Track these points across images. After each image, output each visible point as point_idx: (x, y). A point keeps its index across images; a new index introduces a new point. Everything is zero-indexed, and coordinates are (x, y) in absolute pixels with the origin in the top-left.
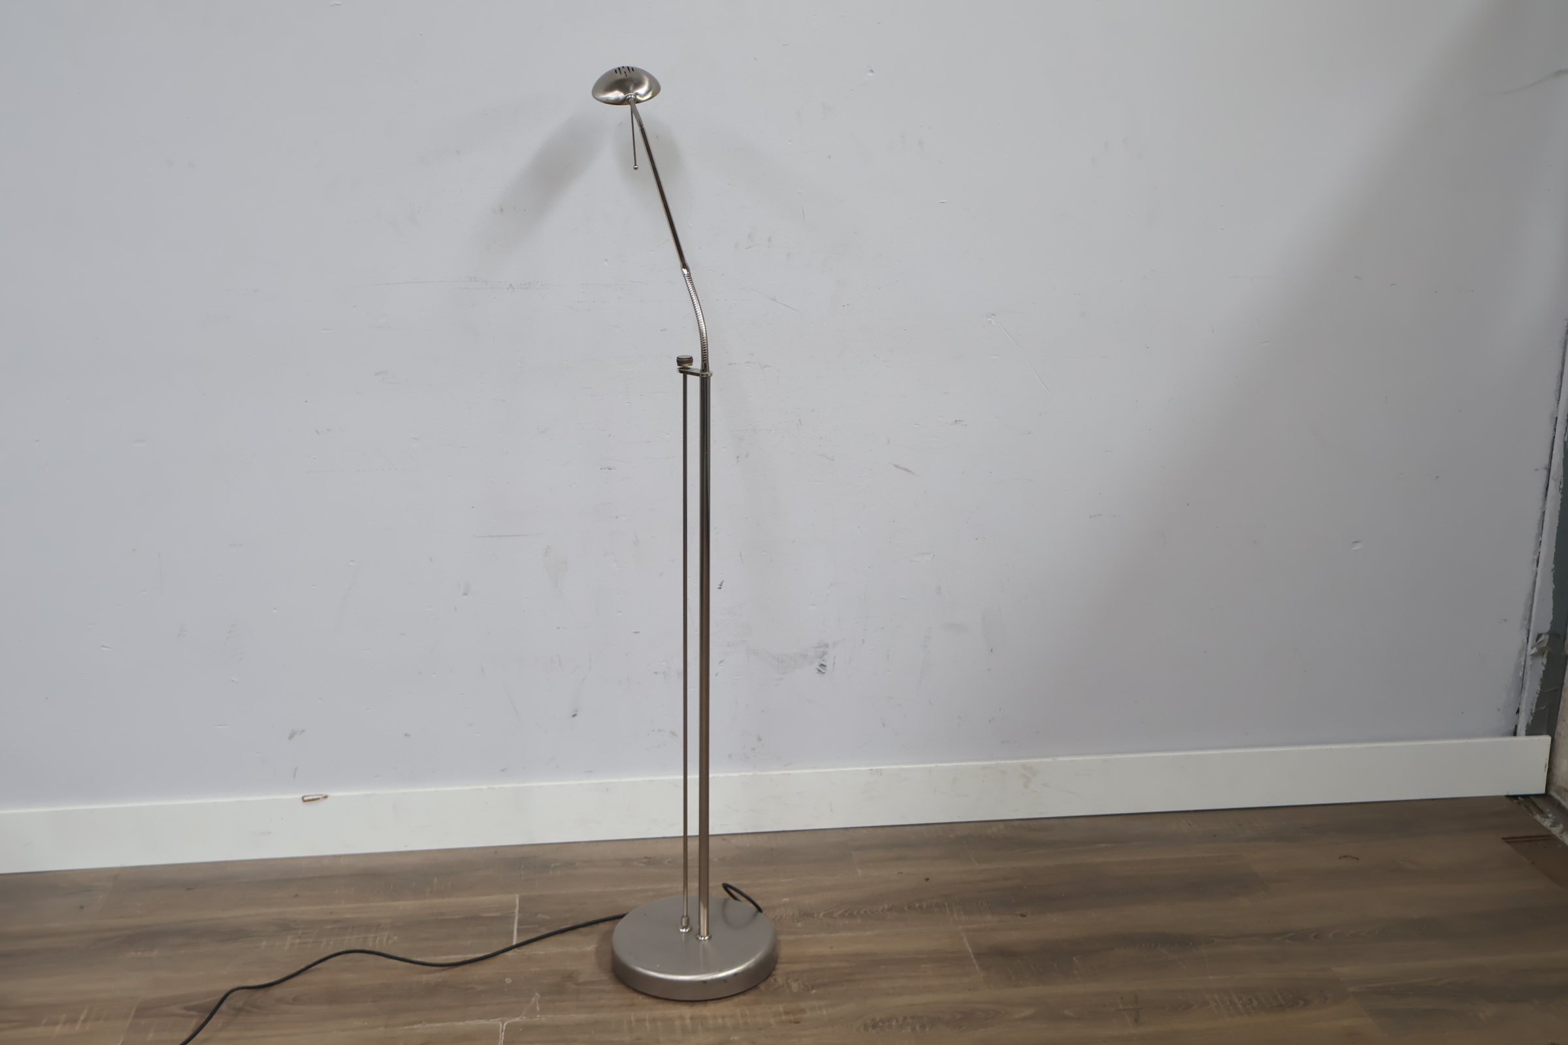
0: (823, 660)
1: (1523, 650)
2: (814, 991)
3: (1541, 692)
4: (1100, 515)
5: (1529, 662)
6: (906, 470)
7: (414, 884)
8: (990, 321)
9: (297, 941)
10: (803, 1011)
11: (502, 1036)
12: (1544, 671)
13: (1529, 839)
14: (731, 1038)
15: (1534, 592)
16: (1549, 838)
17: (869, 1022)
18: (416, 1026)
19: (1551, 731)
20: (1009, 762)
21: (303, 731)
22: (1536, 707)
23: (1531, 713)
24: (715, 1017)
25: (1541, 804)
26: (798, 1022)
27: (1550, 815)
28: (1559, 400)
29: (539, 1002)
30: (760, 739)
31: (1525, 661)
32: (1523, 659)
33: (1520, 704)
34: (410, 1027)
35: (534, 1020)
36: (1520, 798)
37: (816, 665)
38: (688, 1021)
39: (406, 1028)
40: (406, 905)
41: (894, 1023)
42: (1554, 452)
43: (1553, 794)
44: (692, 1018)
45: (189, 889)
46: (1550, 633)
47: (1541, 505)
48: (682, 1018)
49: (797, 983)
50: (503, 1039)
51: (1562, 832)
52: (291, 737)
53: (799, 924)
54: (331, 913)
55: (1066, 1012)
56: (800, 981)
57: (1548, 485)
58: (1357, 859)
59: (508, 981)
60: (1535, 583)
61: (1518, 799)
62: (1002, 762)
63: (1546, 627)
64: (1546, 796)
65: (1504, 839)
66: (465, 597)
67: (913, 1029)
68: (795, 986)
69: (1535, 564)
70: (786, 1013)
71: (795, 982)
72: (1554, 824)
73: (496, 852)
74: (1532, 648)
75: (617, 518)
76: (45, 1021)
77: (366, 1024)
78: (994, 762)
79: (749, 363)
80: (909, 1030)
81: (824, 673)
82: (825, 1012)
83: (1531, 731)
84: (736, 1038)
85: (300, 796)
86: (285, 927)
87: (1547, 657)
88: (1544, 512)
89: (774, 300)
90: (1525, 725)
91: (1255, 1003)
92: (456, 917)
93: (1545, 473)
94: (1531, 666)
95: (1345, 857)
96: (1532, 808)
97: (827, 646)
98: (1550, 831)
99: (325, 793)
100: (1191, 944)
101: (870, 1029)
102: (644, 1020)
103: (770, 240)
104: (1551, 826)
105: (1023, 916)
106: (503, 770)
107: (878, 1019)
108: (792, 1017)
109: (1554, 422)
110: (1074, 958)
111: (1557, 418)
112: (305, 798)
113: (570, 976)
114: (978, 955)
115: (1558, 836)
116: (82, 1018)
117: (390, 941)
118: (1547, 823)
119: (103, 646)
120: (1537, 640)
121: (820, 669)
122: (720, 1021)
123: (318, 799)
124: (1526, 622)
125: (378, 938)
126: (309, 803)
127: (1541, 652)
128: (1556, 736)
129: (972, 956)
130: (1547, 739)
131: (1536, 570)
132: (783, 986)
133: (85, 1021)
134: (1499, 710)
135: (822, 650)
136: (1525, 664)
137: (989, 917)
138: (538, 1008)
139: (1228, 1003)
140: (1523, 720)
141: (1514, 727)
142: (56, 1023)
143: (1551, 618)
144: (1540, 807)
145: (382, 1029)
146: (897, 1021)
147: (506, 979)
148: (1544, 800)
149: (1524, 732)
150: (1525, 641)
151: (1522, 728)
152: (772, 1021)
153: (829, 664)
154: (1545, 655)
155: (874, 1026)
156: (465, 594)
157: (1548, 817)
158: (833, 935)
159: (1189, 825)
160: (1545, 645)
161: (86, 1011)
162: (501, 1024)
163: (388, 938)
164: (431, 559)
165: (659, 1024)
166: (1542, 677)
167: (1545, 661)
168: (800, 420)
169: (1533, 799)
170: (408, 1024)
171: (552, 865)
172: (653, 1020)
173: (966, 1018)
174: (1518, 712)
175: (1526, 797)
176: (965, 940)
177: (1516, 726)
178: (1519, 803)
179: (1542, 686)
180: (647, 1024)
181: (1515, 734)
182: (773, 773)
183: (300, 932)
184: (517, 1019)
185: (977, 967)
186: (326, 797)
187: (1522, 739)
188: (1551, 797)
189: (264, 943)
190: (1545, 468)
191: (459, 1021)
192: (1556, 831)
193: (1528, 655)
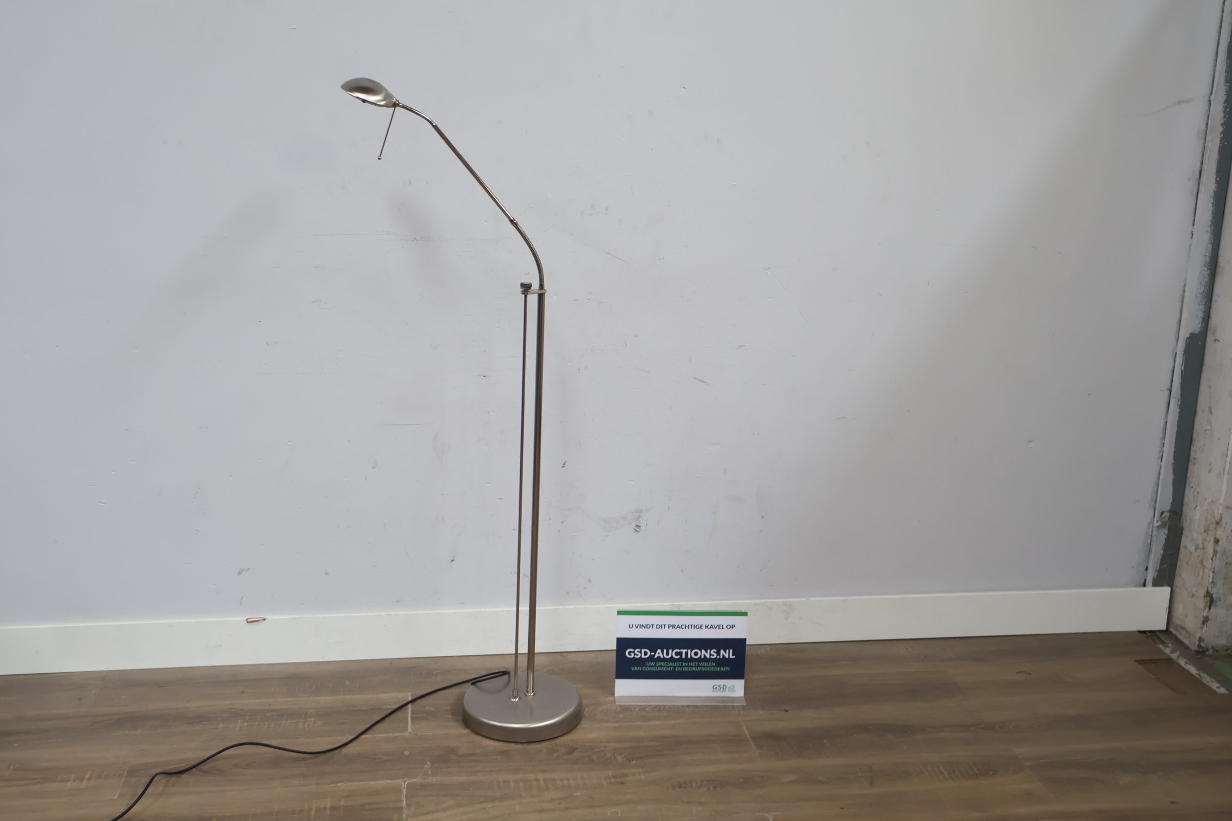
0: (639, 522)
1: (1151, 523)
2: (634, 762)
3: (1163, 554)
4: (844, 418)
5: (1155, 532)
6: (703, 381)
7: (331, 685)
8: (767, 273)
9: (246, 724)
10: (626, 775)
11: (404, 792)
12: (1166, 539)
13: (1155, 661)
14: (574, 794)
15: (1159, 480)
16: (1169, 660)
17: (676, 784)
18: (339, 784)
19: (1171, 584)
20: (775, 600)
21: (249, 569)
22: (1160, 565)
23: (1156, 570)
24: (562, 780)
25: (1163, 637)
26: (623, 784)
27: (1170, 645)
28: (1178, 340)
29: (431, 768)
30: (590, 581)
31: (1152, 532)
32: (1150, 530)
33: (1148, 563)
34: (335, 785)
35: (428, 780)
36: (1148, 633)
37: (633, 526)
38: (542, 782)
39: (332, 785)
40: (326, 700)
41: (694, 785)
42: (1174, 377)
43: (1172, 630)
44: (544, 780)
45: (160, 687)
46: (1170, 511)
47: (1165, 416)
48: (537, 780)
49: (621, 757)
50: (405, 793)
51: (1178, 657)
52: (239, 573)
53: (621, 716)
54: (270, 705)
55: (820, 778)
56: (623, 755)
57: (1170, 402)
58: (1030, 674)
59: (406, 753)
60: (1159, 474)
61: (1146, 634)
62: (769, 601)
63: (1168, 507)
64: (1167, 632)
65: (1136, 661)
66: (373, 470)
67: (709, 789)
68: (620, 758)
69: (1160, 460)
70: (614, 777)
71: (619, 756)
72: (1173, 651)
73: (391, 663)
74: (1157, 522)
75: (488, 413)
76: (59, 778)
77: (302, 782)
78: (763, 601)
79: (589, 299)
80: (705, 789)
81: (639, 532)
82: (643, 777)
83: (1157, 583)
84: (578, 794)
85: (246, 619)
86: (235, 714)
87: (1169, 529)
88: (1167, 422)
89: (609, 254)
90: (1152, 579)
91: (957, 773)
92: (365, 708)
93: (1167, 393)
94: (1156, 535)
95: (1021, 672)
96: (1157, 640)
97: (641, 511)
98: (1169, 656)
99: (264, 617)
100: (910, 731)
101: (677, 789)
102: (508, 781)
103: (607, 209)
104: (1170, 653)
105: (786, 711)
106: (398, 601)
107: (682, 782)
108: (618, 780)
109: (1174, 356)
110: (825, 741)
111: (1176, 353)
112: (249, 620)
113: (452, 750)
114: (753, 738)
115: (1176, 660)
116: (87, 776)
117: (316, 725)
118: (1167, 651)
119: (100, 502)
120: (1161, 516)
121: (636, 529)
122: (565, 782)
123: (258, 621)
124: (1153, 503)
125: (307, 723)
126: (252, 623)
127: (1163, 525)
128: (1174, 588)
129: (750, 739)
130: (1167, 589)
131: (1161, 465)
132: (611, 758)
133: (89, 779)
134: (1133, 567)
135: (638, 514)
136: (1152, 534)
137: (761, 712)
138: (430, 773)
139: (938, 772)
140: (1151, 575)
141: (1143, 580)
142: (68, 781)
143: (1171, 500)
144: (1163, 639)
145: (314, 786)
146: (696, 783)
147: (405, 752)
148: (1166, 634)
149: (1151, 584)
150: (1153, 516)
151: (1149, 581)
152: (604, 782)
153: (642, 525)
154: (1167, 527)
155: (680, 787)
156: (374, 468)
157: (1168, 647)
158: (647, 723)
159: (906, 649)
160: (1166, 519)
161: (89, 773)
162: (404, 784)
163: (315, 722)
164: (349, 441)
165: (521, 784)
166: (1164, 543)
167: (1167, 532)
168: (625, 343)
169: (1157, 633)
170: (333, 783)
171: (434, 673)
172: (516, 781)
173: (746, 782)
174: (1147, 569)
175: (1152, 632)
176: (744, 727)
177: (1145, 580)
178: (1147, 637)
179: (1165, 550)
180: (512, 783)
181: (1144, 585)
182: (599, 606)
183: (248, 718)
184: (415, 780)
185: (753, 746)
186: (264, 619)
187: (1150, 589)
188: (1171, 632)
189: (221, 726)
190: (1168, 390)
191: (371, 781)
192: (1174, 656)
193: (1154, 526)
